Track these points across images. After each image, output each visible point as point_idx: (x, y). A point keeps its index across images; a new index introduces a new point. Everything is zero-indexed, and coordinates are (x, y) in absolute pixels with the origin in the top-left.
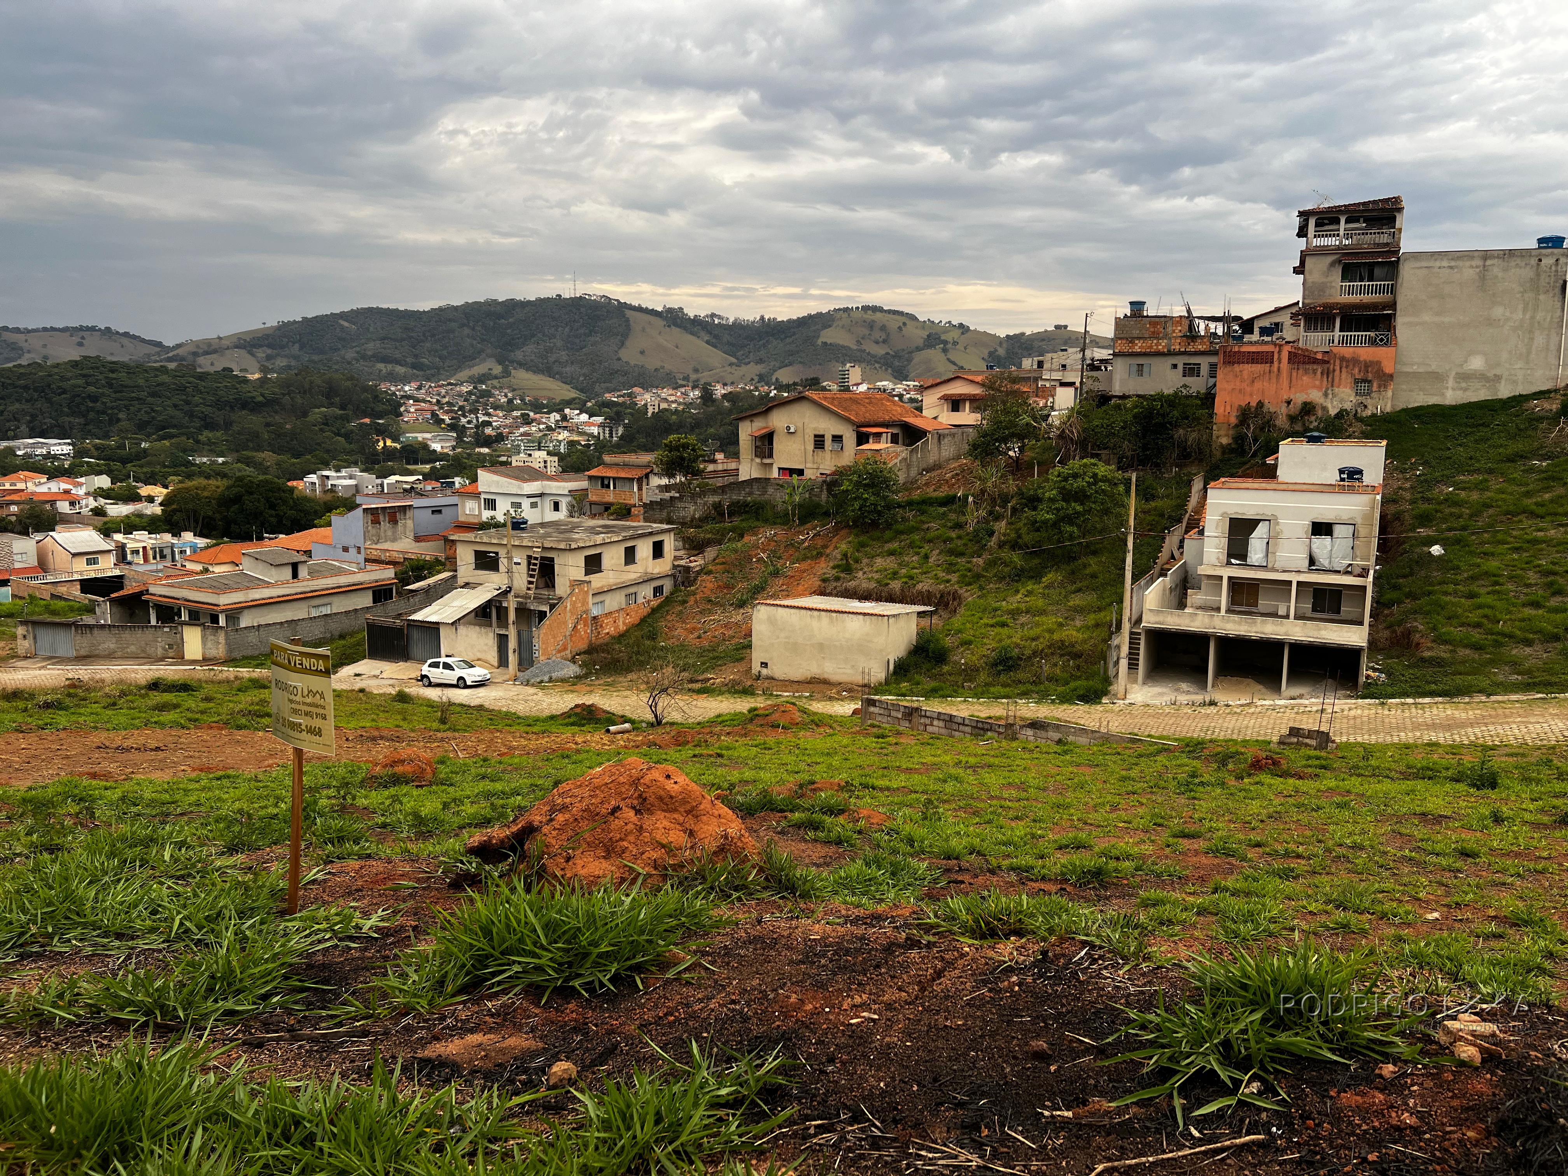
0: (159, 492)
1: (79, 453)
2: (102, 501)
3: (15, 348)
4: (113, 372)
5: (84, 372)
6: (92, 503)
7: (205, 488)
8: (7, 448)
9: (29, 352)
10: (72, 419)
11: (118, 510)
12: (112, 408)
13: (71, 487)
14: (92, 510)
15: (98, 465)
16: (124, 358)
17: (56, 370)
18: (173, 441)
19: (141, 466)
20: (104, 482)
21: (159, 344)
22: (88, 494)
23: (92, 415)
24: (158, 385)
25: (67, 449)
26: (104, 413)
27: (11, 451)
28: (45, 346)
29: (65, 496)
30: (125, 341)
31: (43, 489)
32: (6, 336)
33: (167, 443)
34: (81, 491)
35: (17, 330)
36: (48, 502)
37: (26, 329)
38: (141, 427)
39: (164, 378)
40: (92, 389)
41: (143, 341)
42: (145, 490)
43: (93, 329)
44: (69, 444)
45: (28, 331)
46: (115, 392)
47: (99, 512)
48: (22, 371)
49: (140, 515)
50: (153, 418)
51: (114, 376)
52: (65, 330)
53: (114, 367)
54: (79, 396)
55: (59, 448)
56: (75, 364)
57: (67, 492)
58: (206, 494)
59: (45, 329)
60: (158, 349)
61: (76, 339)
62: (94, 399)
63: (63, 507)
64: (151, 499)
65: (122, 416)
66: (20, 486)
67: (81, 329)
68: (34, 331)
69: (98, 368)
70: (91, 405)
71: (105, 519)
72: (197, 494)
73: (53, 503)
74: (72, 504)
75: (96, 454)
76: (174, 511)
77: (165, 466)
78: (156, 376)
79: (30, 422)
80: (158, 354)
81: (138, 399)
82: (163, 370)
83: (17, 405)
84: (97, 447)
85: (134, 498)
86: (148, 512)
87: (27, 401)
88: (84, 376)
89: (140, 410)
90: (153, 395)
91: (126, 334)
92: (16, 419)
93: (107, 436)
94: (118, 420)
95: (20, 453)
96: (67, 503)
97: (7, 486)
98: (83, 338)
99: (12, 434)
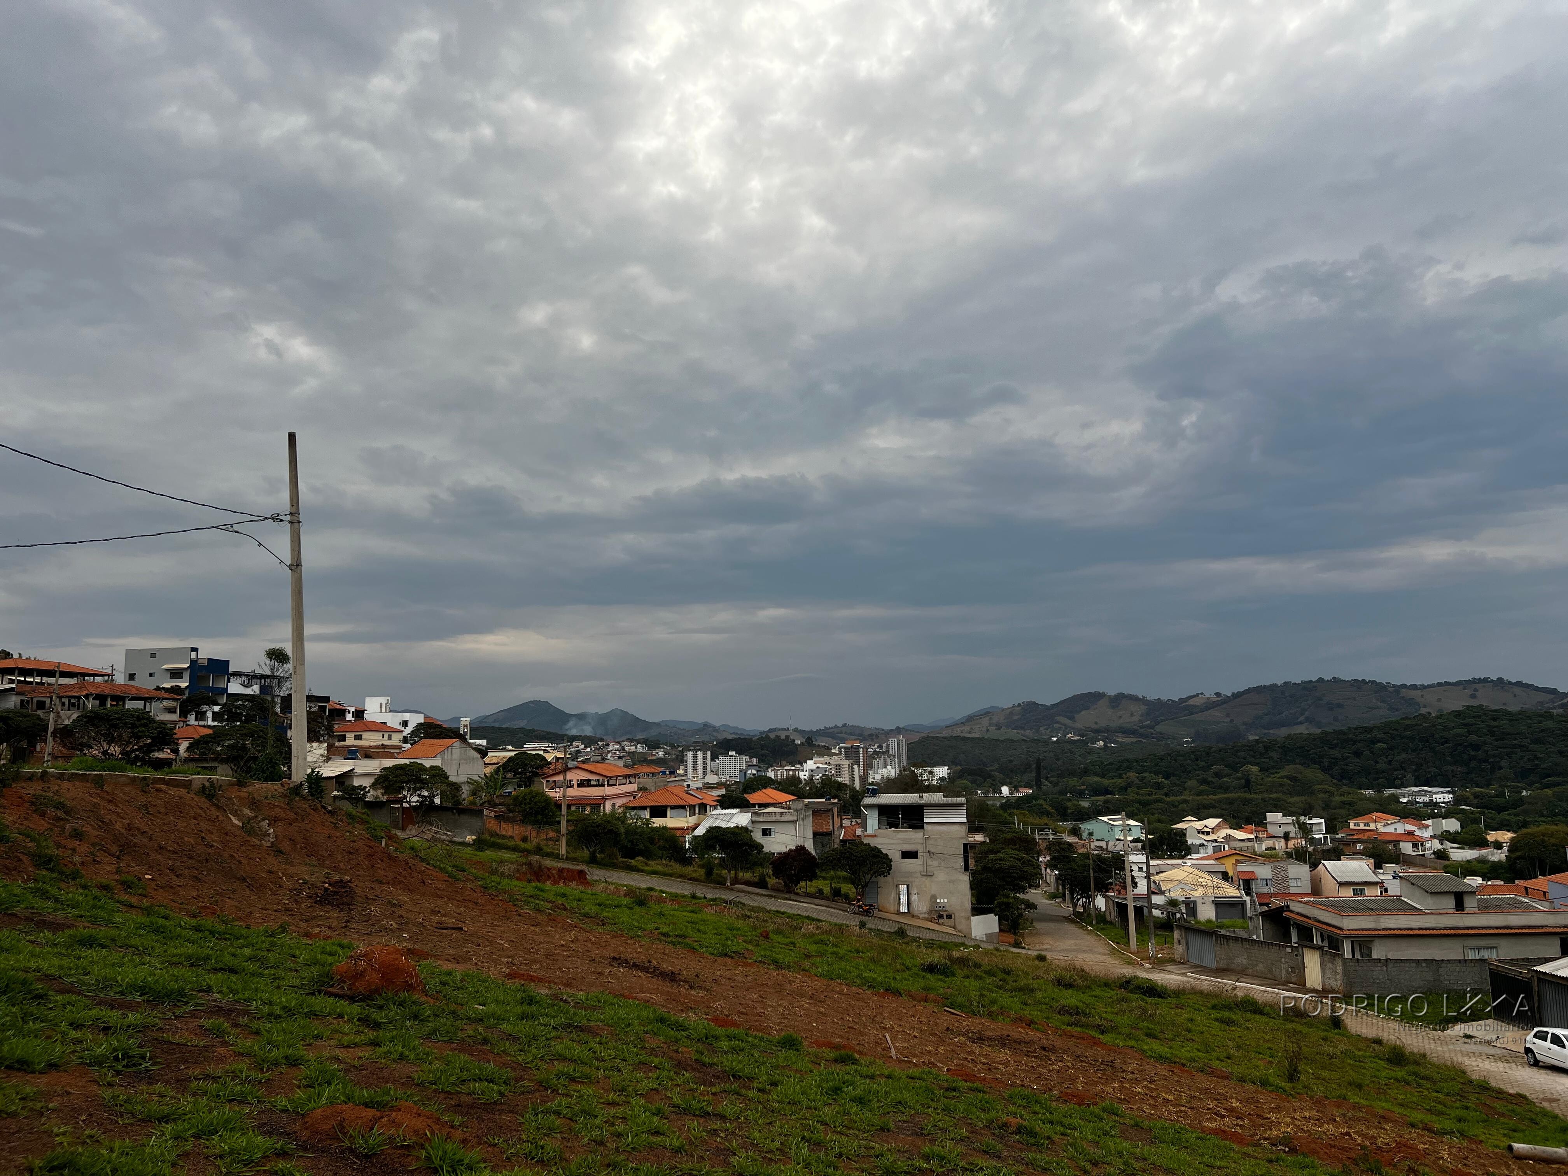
0: (1505, 836)
1: (1458, 801)
2: (1448, 845)
3: (1411, 702)
4: (1495, 719)
5: (1467, 721)
6: (1437, 845)
7: (1552, 835)
8: (1393, 794)
9: (1425, 706)
10: (1454, 768)
11: (1460, 854)
12: (1494, 756)
13: (1415, 828)
14: (1434, 853)
15: (1472, 812)
16: (1513, 708)
17: (1439, 721)
18: (1556, 789)
19: (1516, 815)
20: (1452, 825)
21: (1554, 691)
22: (1433, 837)
23: (1473, 764)
24: (1542, 731)
25: (1448, 797)
26: (1486, 761)
27: (1395, 799)
28: (1439, 700)
29: (1409, 838)
30: (1516, 690)
31: (1390, 829)
32: (1404, 692)
33: (1549, 792)
34: (1427, 834)
35: (1414, 687)
36: (1390, 842)
37: (1422, 685)
38: (1523, 775)
39: (1550, 724)
40: (1473, 737)
41: (1537, 689)
42: (1492, 836)
43: (1485, 680)
44: (1449, 792)
45: (1424, 687)
46: (1497, 740)
47: (1441, 855)
48: (1408, 722)
49: (1481, 861)
50: (1537, 765)
51: (1496, 724)
52: (1459, 683)
53: (1496, 715)
54: (1460, 745)
55: (1441, 796)
56: (1458, 714)
57: (1411, 833)
58: (1553, 841)
59: (1439, 684)
60: (1552, 696)
61: (1468, 692)
62: (1476, 747)
63: (1407, 848)
64: (1498, 845)
65: (1504, 763)
66: (1372, 826)
67: (1474, 681)
68: (1429, 686)
69: (1479, 717)
70: (1473, 753)
71: (1446, 863)
72: (1543, 841)
73: (1396, 843)
74: (1415, 845)
75: (1475, 802)
76: (1518, 858)
77: (1543, 816)
78: (1540, 722)
79: (1416, 771)
80: (1552, 701)
81: (1520, 746)
82: (1548, 715)
83: (1404, 755)
84: (1476, 796)
85: (1482, 843)
86: (1495, 858)
87: (1413, 751)
88: (1466, 725)
89: (1522, 758)
90: (1537, 741)
91: (1519, 684)
92: (1403, 768)
93: (1488, 785)
94: (1500, 768)
95: (1404, 800)
96: (1410, 844)
97: (1362, 827)
98: (1476, 690)
99: (1398, 782)
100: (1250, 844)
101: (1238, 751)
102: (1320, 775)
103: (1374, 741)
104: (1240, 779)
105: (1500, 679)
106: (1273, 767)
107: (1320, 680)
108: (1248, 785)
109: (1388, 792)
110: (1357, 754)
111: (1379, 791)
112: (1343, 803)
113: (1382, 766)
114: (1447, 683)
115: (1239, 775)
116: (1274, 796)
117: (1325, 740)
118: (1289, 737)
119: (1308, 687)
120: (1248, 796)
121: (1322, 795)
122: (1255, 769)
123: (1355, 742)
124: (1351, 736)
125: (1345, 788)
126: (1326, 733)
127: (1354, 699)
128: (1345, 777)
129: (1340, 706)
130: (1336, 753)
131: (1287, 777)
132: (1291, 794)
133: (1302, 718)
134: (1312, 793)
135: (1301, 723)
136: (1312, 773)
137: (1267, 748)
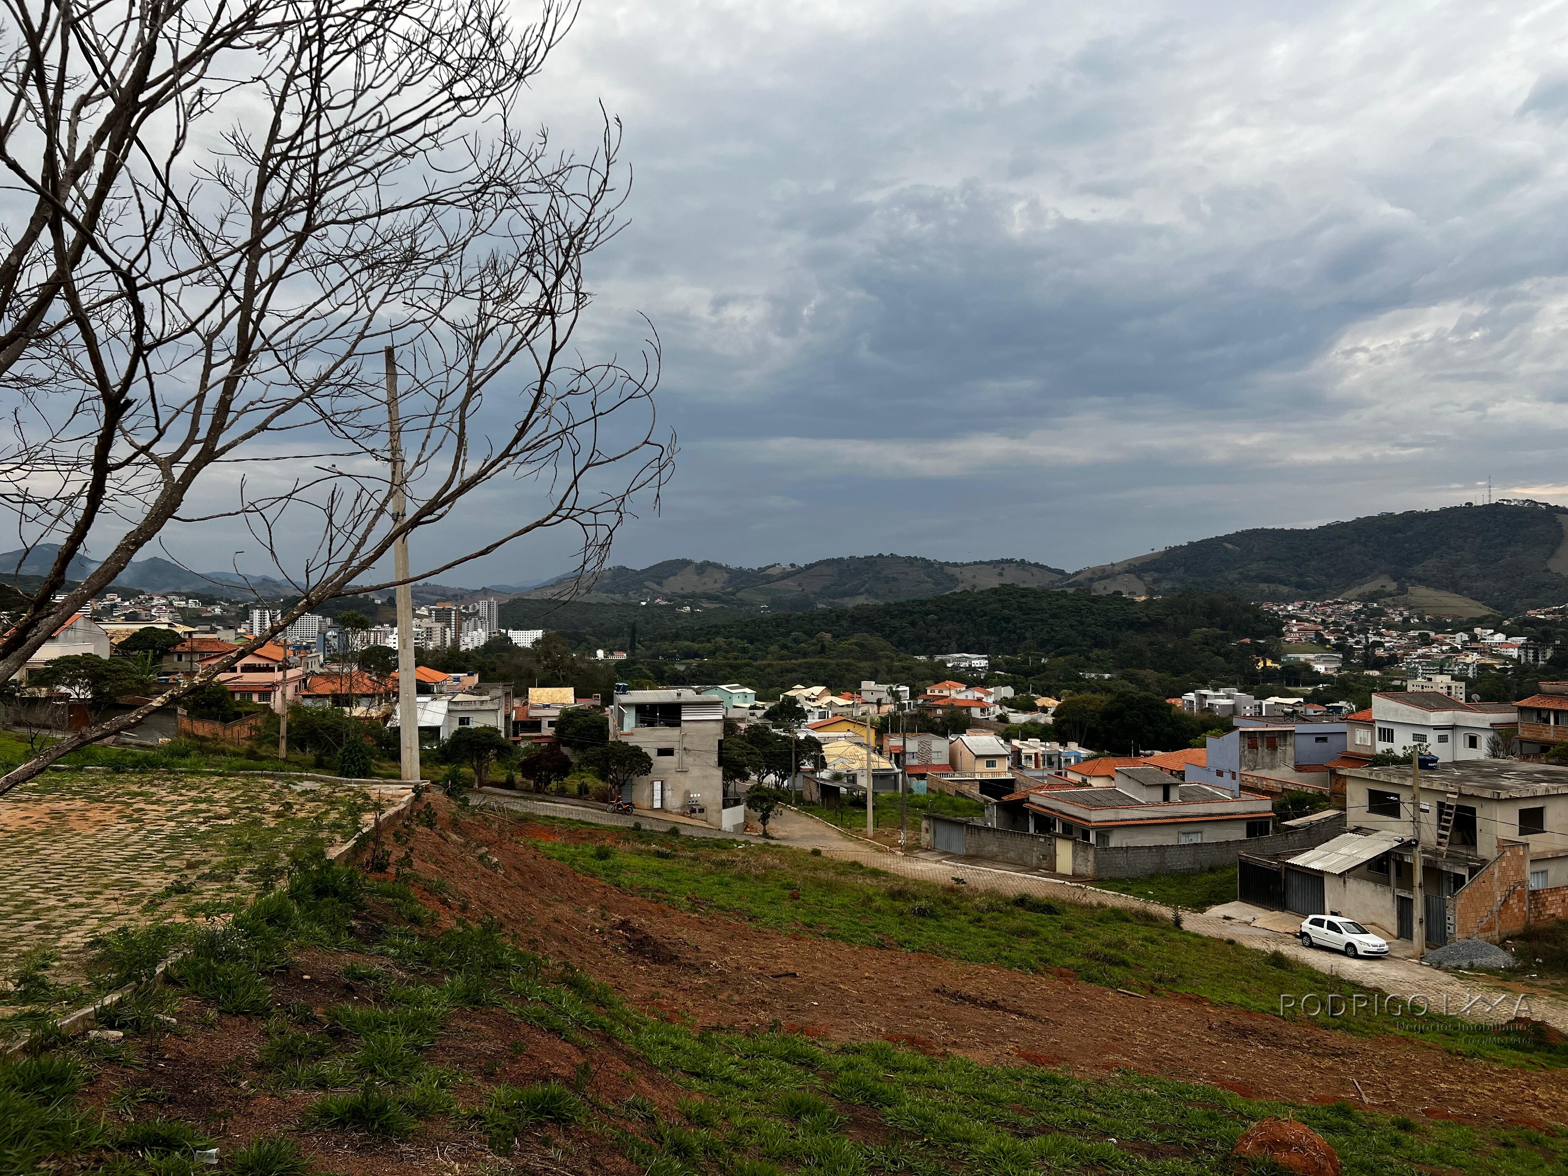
0: (1052, 703)
1: (993, 667)
2: (1006, 709)
3: (953, 579)
4: (1023, 597)
5: (1002, 597)
6: (998, 711)
7: (1090, 702)
8: (940, 661)
10: (989, 637)
11: (1018, 718)
12: (1021, 628)
13: (983, 696)
14: (997, 717)
15: (1006, 677)
16: (1033, 585)
17: (981, 596)
18: (1068, 657)
19: (1040, 680)
21: (1061, 572)
22: (995, 702)
23: (1005, 634)
24: (1059, 608)
25: (984, 663)
26: (1014, 632)
27: (943, 663)
28: (974, 577)
29: (978, 704)
30: (1035, 570)
31: (962, 696)
32: (947, 569)
33: (1062, 659)
34: (990, 700)
35: (955, 565)
36: (964, 707)
37: (962, 563)
38: (1042, 644)
39: (1063, 601)
40: (1006, 612)
41: (1050, 570)
42: (1041, 701)
43: (1011, 561)
44: (986, 659)
45: (963, 565)
46: (1024, 615)
47: (1003, 719)
48: (956, 597)
49: (1034, 723)
50: (1053, 637)
51: (1024, 600)
52: (991, 563)
53: (1026, 593)
54: (996, 618)
55: (978, 662)
56: (995, 591)
57: (980, 700)
58: (1091, 707)
59: (975, 563)
60: (1061, 577)
61: (998, 570)
62: (1007, 620)
63: (976, 713)
64: (1045, 710)
65: (1028, 635)
66: (946, 693)
67: (1003, 561)
68: (968, 564)
69: (1012, 594)
70: (1005, 625)
71: (1007, 725)
72: (1084, 707)
73: (968, 708)
74: (983, 710)
75: (1005, 667)
76: (1064, 721)
77: (1060, 680)
78: (1057, 600)
79: (959, 639)
80: (1061, 581)
81: (1041, 620)
82: (1064, 594)
83: (950, 626)
84: (1007, 662)
85: (1030, 707)
86: (1042, 721)
87: (958, 622)
88: (1001, 601)
89: (1042, 629)
90: (1054, 616)
91: (1036, 565)
92: (949, 637)
93: (1014, 653)
94: (1025, 638)
95: (949, 665)
96: (979, 710)
97: (937, 693)
98: (1003, 569)
99: (944, 649)
100: (850, 710)
101: (813, 619)
102: (884, 643)
103: (927, 613)
104: (814, 644)
105: (1023, 561)
106: (843, 635)
107: (880, 555)
108: (823, 650)
109: (938, 658)
110: (913, 624)
111: (931, 658)
112: (903, 668)
113: (933, 634)
114: (981, 563)
115: (814, 641)
116: (845, 661)
117: (887, 611)
118: (857, 608)
119: (869, 561)
120: (824, 661)
121: (884, 661)
122: (828, 636)
123: (911, 613)
124: (909, 608)
125: (902, 655)
126: (889, 605)
127: (907, 573)
128: (904, 645)
129: (895, 579)
130: (896, 623)
131: (856, 644)
132: (859, 660)
133: (862, 590)
134: (877, 659)
135: (862, 594)
136: (875, 641)
137: (838, 617)
